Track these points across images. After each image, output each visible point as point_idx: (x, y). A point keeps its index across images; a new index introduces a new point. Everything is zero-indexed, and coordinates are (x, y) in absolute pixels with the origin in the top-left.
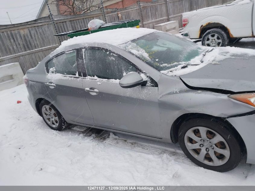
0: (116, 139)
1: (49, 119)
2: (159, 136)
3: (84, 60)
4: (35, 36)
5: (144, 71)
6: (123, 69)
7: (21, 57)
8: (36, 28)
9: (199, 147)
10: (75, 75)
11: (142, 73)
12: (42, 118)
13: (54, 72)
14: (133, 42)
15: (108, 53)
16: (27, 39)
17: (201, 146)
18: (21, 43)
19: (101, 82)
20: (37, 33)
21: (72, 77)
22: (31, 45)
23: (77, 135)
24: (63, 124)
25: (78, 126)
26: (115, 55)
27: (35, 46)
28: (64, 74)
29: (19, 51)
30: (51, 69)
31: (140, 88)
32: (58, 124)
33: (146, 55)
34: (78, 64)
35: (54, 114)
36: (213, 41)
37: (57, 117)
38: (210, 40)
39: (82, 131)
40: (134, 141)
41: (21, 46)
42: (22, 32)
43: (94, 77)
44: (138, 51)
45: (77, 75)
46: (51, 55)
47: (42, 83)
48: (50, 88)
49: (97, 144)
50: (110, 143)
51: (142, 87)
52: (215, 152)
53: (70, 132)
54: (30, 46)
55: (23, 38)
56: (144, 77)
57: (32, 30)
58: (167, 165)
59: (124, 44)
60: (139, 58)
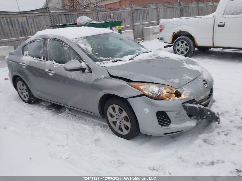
0: (69, 114)
1: (22, 93)
2: (92, 111)
3: (48, 48)
4: (31, 25)
5: (84, 61)
6: (72, 57)
7: (17, 42)
8: (33, 17)
9: (115, 120)
10: (41, 59)
11: (84, 62)
12: (17, 91)
13: (27, 55)
14: (85, 38)
15: (64, 44)
16: (24, 27)
17: (117, 119)
18: (18, 29)
19: (56, 66)
20: (34, 22)
21: (38, 60)
22: (27, 31)
23: (41, 108)
24: (32, 98)
25: (45, 102)
26: (68, 46)
27: (31, 33)
28: (34, 57)
29: (16, 36)
30: (25, 53)
31: (81, 73)
32: (28, 98)
33: (90, 49)
34: (44, 51)
35: (26, 89)
36: (182, 47)
37: (27, 92)
38: (180, 46)
39: (46, 106)
40: (81, 116)
41: (18, 32)
42: (20, 20)
43: (53, 61)
44: (85, 45)
45: (42, 59)
46: (27, 42)
47: (17, 63)
48: (23, 68)
49: (52, 115)
50: (63, 116)
51: (82, 73)
52: (124, 124)
53: (37, 106)
54: (25, 33)
55: (20, 25)
56: (83, 65)
57: (30, 18)
58: (95, 132)
59: (76, 39)
60: (83, 50)
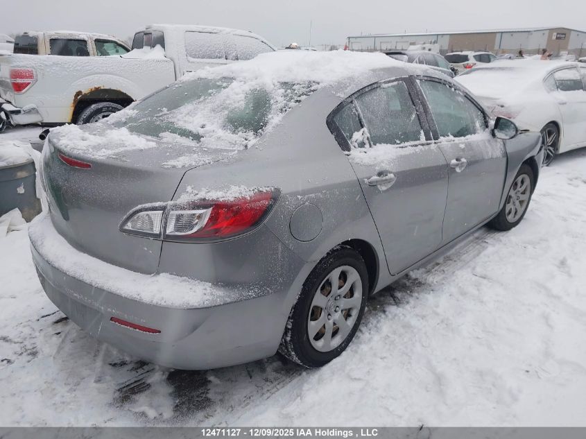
10: (419, 139)
13: (366, 141)
15: (453, 89)
26: (461, 93)
28: (395, 143)
43: (448, 136)
45: (423, 139)
